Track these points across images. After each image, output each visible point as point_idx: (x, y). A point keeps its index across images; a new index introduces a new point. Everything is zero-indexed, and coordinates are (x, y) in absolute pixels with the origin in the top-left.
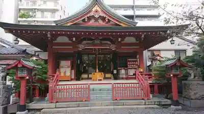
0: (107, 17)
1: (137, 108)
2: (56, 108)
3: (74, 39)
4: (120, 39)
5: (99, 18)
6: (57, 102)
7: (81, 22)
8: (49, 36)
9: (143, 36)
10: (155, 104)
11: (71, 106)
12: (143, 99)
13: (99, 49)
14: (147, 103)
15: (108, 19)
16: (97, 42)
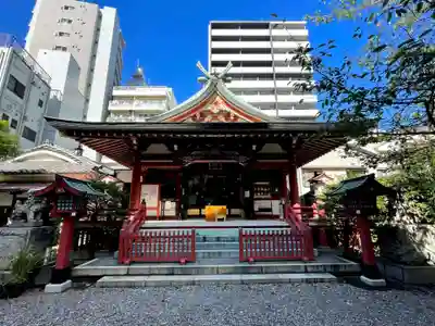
0: (233, 113)
1: (290, 281)
2: (128, 275)
3: (176, 147)
4: (254, 147)
5: (219, 113)
6: (132, 263)
7: (191, 120)
8: (135, 142)
9: (294, 142)
10: (325, 272)
11: (157, 272)
12: (300, 260)
13: (219, 164)
14: (309, 269)
15: (235, 116)
16: (215, 152)
